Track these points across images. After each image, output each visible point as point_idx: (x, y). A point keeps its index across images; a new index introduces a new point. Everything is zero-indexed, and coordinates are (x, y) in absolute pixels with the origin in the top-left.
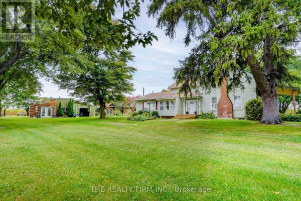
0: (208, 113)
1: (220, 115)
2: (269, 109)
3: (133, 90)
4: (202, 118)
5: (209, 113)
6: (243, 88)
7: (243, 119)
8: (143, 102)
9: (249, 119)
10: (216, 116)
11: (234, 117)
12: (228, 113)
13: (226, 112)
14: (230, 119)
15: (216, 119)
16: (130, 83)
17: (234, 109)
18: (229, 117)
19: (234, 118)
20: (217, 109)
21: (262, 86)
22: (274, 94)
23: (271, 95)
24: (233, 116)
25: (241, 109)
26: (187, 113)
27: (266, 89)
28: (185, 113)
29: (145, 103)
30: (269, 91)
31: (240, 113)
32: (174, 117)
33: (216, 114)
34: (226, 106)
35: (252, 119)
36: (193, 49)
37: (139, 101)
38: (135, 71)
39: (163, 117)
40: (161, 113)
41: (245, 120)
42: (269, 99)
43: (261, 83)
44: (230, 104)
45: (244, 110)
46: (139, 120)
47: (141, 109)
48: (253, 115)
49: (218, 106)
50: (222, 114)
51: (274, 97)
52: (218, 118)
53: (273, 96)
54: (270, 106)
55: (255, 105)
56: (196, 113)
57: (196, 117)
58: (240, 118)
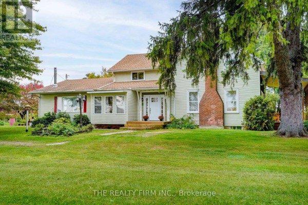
0: (182, 119)
1: (203, 121)
2: (291, 113)
3: (36, 71)
4: (174, 127)
5: (185, 118)
6: (246, 77)
7: (239, 128)
8: (55, 96)
9: (250, 129)
10: (198, 123)
11: (226, 125)
12: (216, 119)
13: (213, 117)
14: (220, 128)
15: (197, 129)
16: (32, 56)
17: (226, 111)
18: (218, 125)
19: (225, 127)
20: (198, 112)
21: (286, 76)
22: (299, 90)
23: (296, 91)
24: (224, 124)
25: (237, 111)
26: (146, 118)
27: (290, 81)
28: (141, 119)
29: (59, 99)
30: (293, 85)
31: (236, 118)
32: (123, 126)
33: (196, 120)
34: (213, 107)
35: (255, 129)
36: (185, 4)
37: (46, 95)
38: (40, 32)
39: (100, 126)
40: (95, 119)
41: (243, 131)
42: (292, 97)
43: (285, 71)
44: (220, 103)
45: (243, 115)
46: (61, 133)
47: (51, 111)
48: (256, 123)
49: (201, 106)
50: (207, 120)
51: (299, 95)
52: (200, 127)
53: (298, 93)
54: (293, 108)
55: (259, 105)
56: (161, 118)
57: (165, 126)
58: (234, 128)
